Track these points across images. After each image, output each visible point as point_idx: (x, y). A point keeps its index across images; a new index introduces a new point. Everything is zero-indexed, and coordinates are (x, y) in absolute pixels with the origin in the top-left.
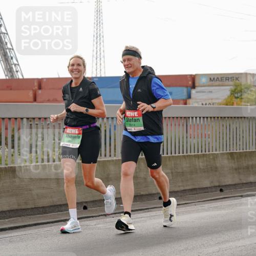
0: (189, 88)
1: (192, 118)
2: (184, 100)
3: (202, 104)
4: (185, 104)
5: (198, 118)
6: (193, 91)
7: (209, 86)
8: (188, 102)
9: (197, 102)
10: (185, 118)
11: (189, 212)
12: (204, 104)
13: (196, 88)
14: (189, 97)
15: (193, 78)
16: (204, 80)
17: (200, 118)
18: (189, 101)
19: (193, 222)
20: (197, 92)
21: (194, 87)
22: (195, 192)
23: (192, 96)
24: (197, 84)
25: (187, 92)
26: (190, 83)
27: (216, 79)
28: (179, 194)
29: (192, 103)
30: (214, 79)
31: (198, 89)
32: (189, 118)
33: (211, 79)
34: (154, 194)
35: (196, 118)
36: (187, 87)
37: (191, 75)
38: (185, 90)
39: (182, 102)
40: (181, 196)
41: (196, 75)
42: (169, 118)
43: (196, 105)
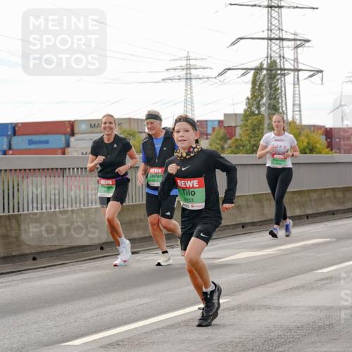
0: (68, 136)
1: (69, 169)
2: (61, 149)
3: (83, 153)
4: (64, 153)
5: (75, 169)
6: (72, 139)
7: (89, 133)
8: (66, 152)
9: (77, 151)
10: (61, 169)
11: (66, 273)
12: (84, 153)
13: (76, 135)
14: (68, 145)
15: (72, 124)
16: (83, 127)
17: (78, 169)
18: (68, 150)
19: (70, 284)
20: (76, 140)
21: (73, 134)
22: (73, 251)
23: (71, 144)
24: (75, 132)
25: (66, 140)
26: (69, 130)
27: (97, 125)
28: (56, 254)
29: (71, 152)
30: (95, 125)
31: (77, 136)
32: (66, 169)
33: (91, 125)
34: (27, 254)
35: (73, 169)
36: (65, 134)
37: (70, 121)
38: (63, 137)
39: (60, 151)
40: (57, 256)
41: (75, 121)
42: (43, 169)
43: (75, 154)
